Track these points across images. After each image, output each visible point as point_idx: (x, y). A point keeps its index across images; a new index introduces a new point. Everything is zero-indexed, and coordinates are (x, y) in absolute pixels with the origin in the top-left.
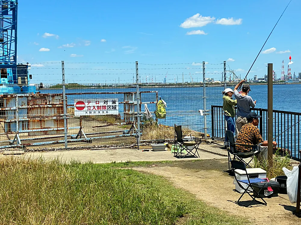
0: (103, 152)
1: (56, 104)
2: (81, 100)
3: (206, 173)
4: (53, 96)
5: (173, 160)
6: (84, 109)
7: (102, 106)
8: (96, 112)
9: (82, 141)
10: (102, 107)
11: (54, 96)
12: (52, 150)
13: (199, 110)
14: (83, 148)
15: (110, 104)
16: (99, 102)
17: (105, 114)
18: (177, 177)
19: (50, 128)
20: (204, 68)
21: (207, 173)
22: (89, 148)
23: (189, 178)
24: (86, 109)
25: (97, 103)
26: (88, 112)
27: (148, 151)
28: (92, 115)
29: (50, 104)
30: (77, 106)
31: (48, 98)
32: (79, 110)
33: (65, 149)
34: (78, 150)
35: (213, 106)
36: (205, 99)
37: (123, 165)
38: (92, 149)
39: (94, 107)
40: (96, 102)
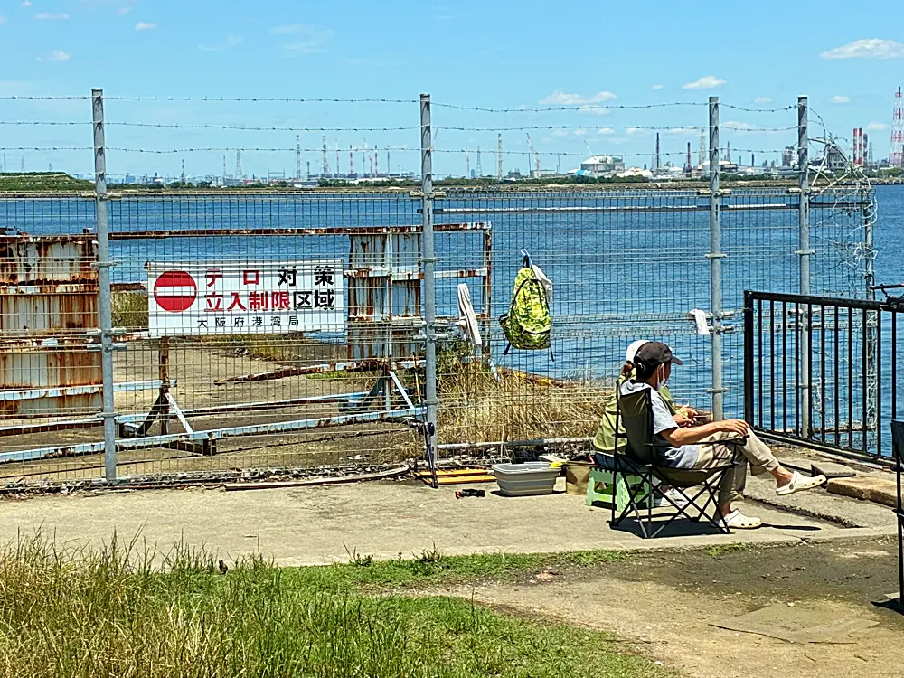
0: (279, 499)
1: (57, 283)
2: (178, 266)
3: (797, 614)
4: (43, 246)
5: (625, 548)
6: (194, 306)
7: (270, 293)
8: (245, 318)
9: (173, 445)
10: (270, 298)
11: (47, 245)
12: (50, 490)
13: (692, 312)
14: (184, 483)
15: (306, 282)
16: (257, 276)
17: (285, 330)
18: (676, 637)
19: (30, 387)
20: (716, 128)
21: (803, 615)
22: (213, 482)
23: (732, 641)
24: (199, 306)
25: (249, 279)
26: (211, 321)
27: (481, 494)
28: (228, 331)
29: (31, 283)
30: (161, 291)
31: (22, 253)
32: (168, 313)
33: (105, 484)
34: (164, 488)
35: (754, 293)
36: (717, 262)
37: (410, 574)
38: (228, 485)
39: (236, 296)
40: (245, 276)
